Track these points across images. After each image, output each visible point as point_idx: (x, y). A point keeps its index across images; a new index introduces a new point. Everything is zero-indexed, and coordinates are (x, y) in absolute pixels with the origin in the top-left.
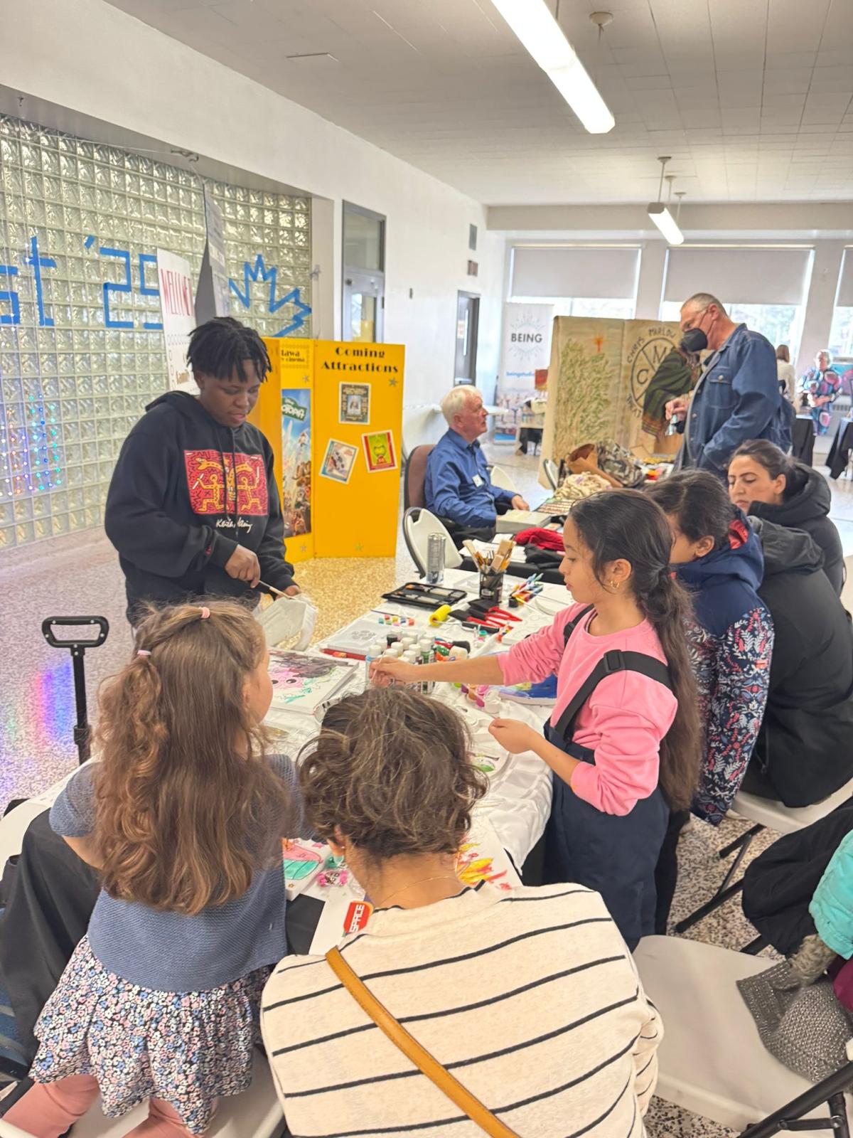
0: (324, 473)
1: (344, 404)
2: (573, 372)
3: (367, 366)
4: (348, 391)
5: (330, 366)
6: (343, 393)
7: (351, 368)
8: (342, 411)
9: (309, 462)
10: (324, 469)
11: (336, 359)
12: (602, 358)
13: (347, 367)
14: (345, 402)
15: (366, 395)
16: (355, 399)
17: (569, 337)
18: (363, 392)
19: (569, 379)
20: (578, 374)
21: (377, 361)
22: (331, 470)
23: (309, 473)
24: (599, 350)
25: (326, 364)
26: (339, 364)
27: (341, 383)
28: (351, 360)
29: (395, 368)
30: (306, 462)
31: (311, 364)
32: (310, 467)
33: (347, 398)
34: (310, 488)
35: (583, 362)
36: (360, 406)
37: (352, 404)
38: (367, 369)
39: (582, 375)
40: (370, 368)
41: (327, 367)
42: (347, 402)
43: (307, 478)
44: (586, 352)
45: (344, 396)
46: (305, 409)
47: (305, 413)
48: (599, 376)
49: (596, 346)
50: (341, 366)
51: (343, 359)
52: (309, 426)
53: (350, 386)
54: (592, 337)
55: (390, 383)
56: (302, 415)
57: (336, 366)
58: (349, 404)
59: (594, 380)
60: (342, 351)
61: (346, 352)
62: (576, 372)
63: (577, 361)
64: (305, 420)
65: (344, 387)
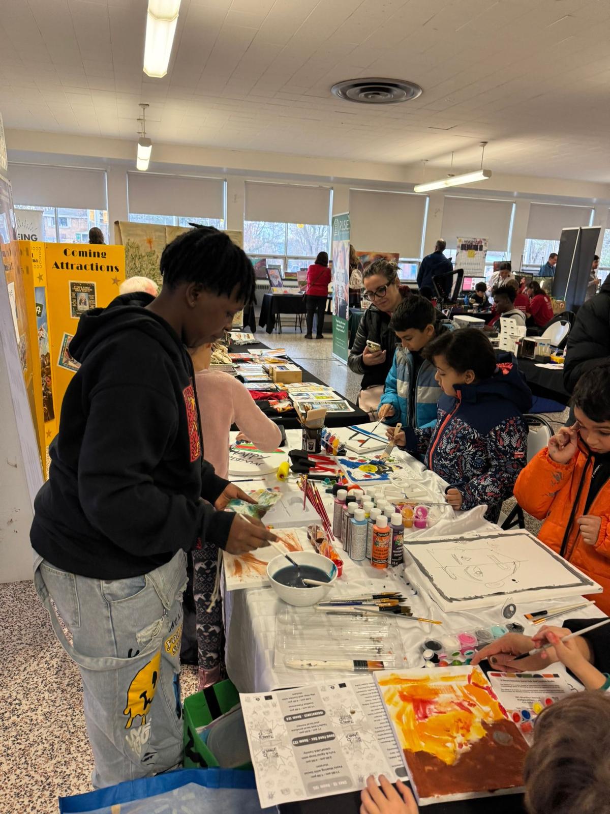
0: (61, 364)
1: (75, 300)
2: (134, 264)
3: (92, 265)
4: (77, 289)
5: (60, 266)
6: (73, 291)
7: (78, 268)
8: (72, 307)
9: (48, 354)
10: (61, 360)
11: (65, 259)
12: (154, 254)
13: (75, 267)
14: (75, 298)
15: (92, 293)
16: (83, 296)
17: (129, 238)
18: (89, 290)
19: (131, 269)
20: (138, 265)
21: (100, 261)
22: (67, 362)
23: (49, 364)
24: (151, 248)
25: (56, 264)
26: (67, 264)
27: (70, 282)
28: (77, 260)
29: (116, 268)
30: (45, 354)
31: (43, 265)
32: (49, 359)
33: (76, 295)
34: (50, 378)
35: (141, 257)
36: (87, 303)
37: (81, 301)
38: (92, 269)
39: (141, 266)
40: (94, 267)
41: (57, 267)
42: (76, 299)
43: (47, 369)
44: (141, 249)
45: (74, 294)
46: (41, 306)
47: (41, 310)
48: (154, 267)
49: (148, 245)
50: (70, 266)
51: (70, 259)
52: (46, 321)
53: (78, 285)
54: (145, 238)
55: (113, 281)
56: (39, 311)
57: (65, 266)
58: (78, 302)
59: (151, 270)
60: (69, 252)
61: (73, 253)
62: (137, 263)
63: (136, 256)
64: (42, 315)
65: (73, 285)
